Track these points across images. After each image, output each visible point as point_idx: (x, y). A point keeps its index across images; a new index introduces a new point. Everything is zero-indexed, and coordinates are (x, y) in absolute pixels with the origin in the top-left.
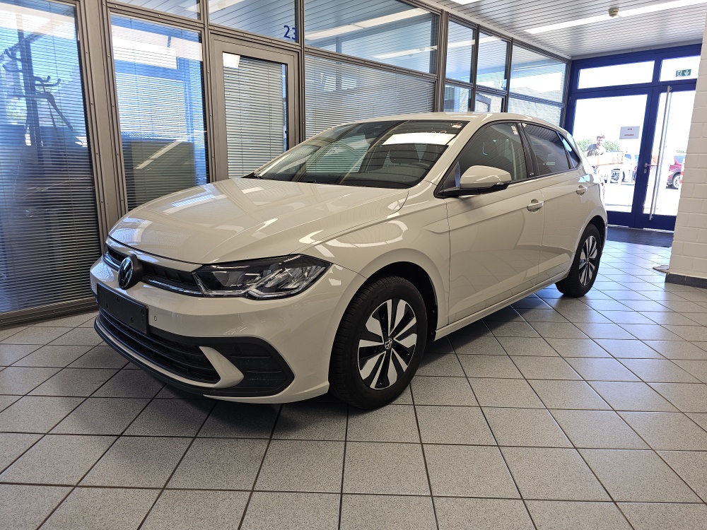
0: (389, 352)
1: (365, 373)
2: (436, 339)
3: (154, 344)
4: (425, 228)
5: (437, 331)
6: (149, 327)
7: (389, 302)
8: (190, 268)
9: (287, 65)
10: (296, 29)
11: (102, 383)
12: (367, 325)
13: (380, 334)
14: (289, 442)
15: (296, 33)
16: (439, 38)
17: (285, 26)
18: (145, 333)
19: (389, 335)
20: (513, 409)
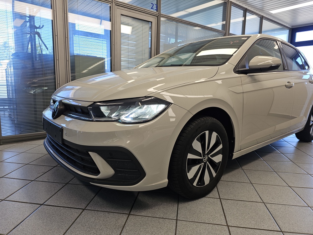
0: (205, 163)
1: (190, 175)
2: (233, 158)
3: (67, 151)
4: (229, 89)
5: (234, 154)
6: (63, 140)
7: (207, 132)
8: (86, 104)
9: (151, 22)
10: (157, 5)
11: (43, 173)
12: (193, 145)
13: (201, 151)
14: (140, 217)
15: (157, 7)
16: (226, 17)
17: (152, 4)
18: (61, 143)
19: (206, 153)
20: (286, 206)
